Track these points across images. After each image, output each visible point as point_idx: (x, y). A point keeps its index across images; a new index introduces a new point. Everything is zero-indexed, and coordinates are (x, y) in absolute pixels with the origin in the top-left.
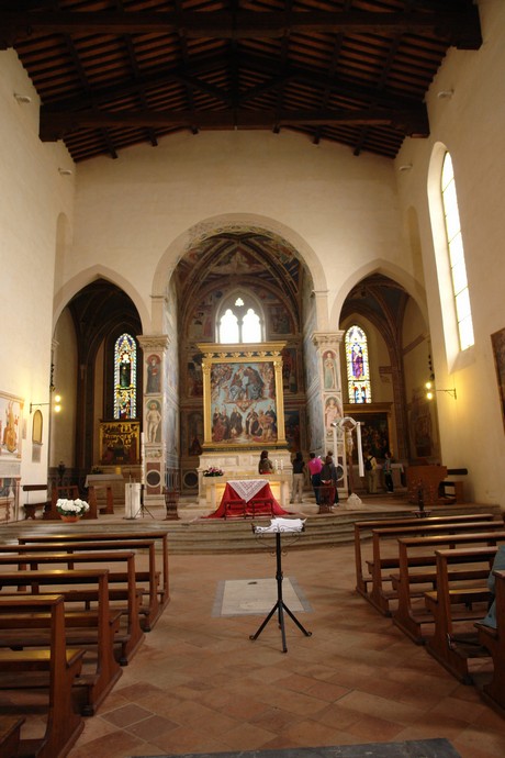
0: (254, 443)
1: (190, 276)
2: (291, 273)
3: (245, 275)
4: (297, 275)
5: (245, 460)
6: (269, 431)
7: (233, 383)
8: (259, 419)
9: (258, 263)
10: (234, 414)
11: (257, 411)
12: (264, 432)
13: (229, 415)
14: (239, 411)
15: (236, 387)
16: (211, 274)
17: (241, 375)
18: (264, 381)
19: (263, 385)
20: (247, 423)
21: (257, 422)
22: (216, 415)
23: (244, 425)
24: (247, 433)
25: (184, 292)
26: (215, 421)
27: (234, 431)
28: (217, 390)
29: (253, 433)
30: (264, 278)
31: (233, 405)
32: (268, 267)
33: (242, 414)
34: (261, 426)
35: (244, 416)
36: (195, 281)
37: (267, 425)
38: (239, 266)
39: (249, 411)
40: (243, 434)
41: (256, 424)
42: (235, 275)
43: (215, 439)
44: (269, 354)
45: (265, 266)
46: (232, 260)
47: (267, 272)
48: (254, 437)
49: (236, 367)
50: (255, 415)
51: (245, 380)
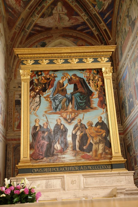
0: (83, 161)
1: (17, 24)
2: (105, 21)
3: (65, 28)
4: (111, 22)
5: (73, 182)
6: (101, 146)
7: (57, 92)
8: (87, 131)
9: (77, 15)
10: (57, 126)
11: (84, 122)
12: (94, 147)
13: (52, 127)
14: (63, 122)
15: (60, 97)
16: (36, 25)
17: (66, 83)
18: (92, 88)
19: (91, 93)
20: (74, 136)
21: (85, 135)
22: (35, 128)
23: (69, 139)
24: (74, 149)
25: (12, 39)
26: (35, 135)
27: (58, 146)
28: (37, 99)
29: (81, 148)
30: (81, 31)
31: (56, 116)
32: (85, 18)
33: (67, 126)
34: (90, 140)
35: (70, 129)
36: (22, 29)
37: (97, 139)
38: (60, 19)
39: (75, 122)
40: (69, 150)
41: (84, 138)
42: (57, 28)
43: (34, 157)
44: (96, 61)
45: (83, 17)
46: (54, 12)
47: (84, 23)
48: (82, 154)
49: (59, 75)
50: (83, 127)
51: (70, 88)
